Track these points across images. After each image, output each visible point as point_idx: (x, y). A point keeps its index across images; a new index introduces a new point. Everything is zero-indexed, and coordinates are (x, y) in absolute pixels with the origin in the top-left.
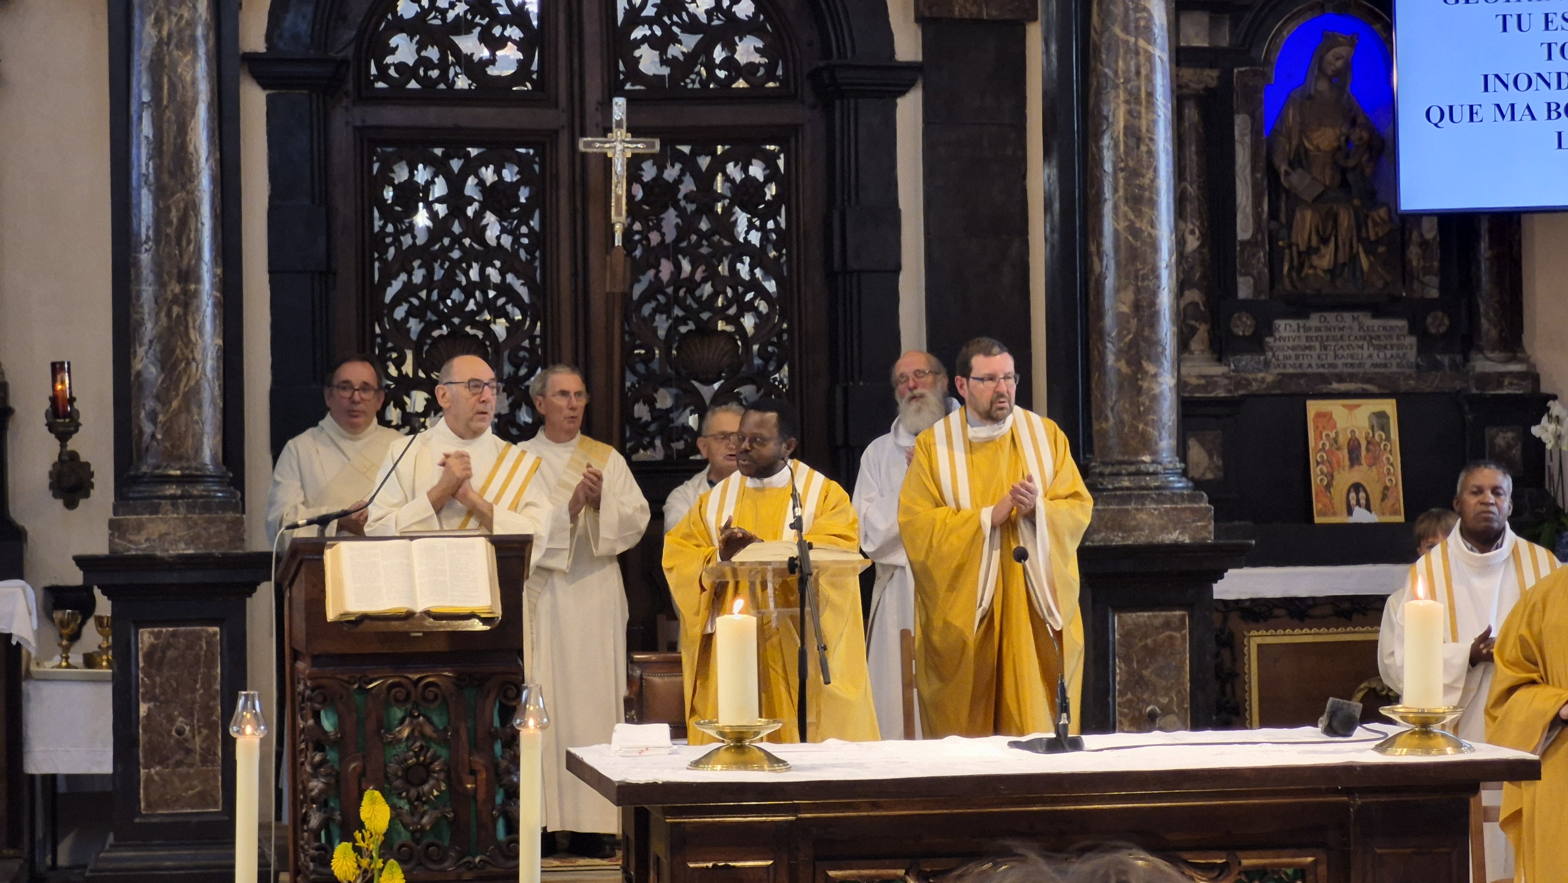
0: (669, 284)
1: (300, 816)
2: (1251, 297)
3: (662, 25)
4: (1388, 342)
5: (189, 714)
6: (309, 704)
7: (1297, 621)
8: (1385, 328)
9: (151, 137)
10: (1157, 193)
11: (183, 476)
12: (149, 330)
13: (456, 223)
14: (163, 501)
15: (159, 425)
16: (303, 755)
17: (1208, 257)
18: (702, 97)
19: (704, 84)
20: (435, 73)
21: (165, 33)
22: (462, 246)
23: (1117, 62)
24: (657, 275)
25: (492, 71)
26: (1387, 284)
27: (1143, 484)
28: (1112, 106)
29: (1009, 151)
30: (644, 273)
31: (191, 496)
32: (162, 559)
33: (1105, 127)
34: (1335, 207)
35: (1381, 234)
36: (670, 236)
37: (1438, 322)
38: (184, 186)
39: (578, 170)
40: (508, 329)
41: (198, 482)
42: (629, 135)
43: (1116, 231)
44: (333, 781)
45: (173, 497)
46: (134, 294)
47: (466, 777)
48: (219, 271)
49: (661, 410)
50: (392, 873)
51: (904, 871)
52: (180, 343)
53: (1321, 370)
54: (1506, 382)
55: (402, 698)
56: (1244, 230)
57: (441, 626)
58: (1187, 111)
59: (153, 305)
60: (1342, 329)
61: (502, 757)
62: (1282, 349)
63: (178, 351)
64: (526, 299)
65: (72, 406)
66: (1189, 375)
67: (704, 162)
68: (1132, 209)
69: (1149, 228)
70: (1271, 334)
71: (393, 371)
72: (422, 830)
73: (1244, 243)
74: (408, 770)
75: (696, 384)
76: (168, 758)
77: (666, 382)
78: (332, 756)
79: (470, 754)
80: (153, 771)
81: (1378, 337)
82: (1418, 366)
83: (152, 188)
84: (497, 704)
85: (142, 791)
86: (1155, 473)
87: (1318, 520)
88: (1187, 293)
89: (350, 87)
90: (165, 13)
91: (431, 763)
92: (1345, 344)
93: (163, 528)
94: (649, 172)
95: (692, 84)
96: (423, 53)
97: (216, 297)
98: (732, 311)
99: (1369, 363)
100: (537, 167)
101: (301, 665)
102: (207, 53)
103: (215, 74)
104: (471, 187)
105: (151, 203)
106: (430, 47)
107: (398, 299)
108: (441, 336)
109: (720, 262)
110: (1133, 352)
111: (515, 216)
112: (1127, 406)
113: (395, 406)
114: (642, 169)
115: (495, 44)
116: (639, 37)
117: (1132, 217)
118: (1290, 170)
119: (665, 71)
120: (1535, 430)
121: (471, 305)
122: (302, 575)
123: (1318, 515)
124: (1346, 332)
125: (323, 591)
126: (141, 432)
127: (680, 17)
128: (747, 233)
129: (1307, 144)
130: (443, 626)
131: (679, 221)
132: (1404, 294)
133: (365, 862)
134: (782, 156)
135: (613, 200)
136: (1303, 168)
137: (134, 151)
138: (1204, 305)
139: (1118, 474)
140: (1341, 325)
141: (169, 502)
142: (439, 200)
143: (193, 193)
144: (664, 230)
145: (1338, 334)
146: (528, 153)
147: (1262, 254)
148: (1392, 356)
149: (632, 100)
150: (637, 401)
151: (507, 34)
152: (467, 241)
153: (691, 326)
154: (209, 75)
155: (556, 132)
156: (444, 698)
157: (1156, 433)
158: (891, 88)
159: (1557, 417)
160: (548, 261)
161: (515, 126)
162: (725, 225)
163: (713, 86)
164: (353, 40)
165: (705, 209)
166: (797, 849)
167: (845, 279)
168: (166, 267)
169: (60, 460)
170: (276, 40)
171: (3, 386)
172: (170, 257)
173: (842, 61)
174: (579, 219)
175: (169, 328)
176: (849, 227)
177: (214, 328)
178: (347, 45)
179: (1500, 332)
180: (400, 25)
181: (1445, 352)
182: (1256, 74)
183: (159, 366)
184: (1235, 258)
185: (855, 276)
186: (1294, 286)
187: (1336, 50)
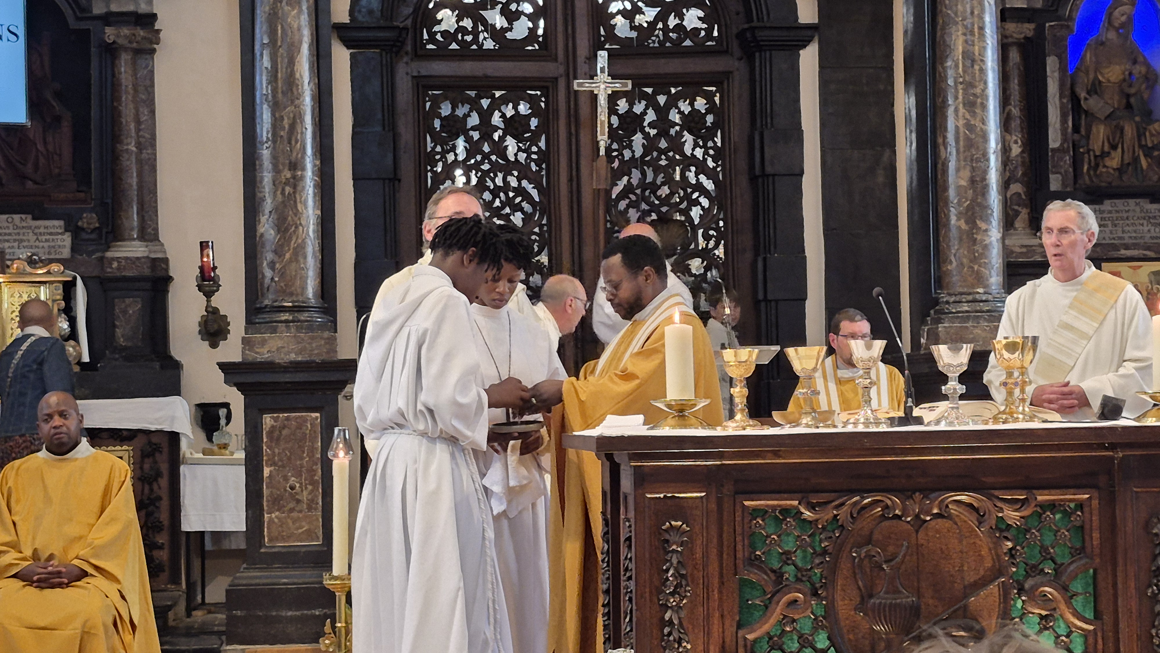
0: (638, 187)
2: (1061, 190)
3: (631, 1)
5: (298, 475)
9: (269, 67)
10: (987, 99)
11: (293, 307)
12: (268, 205)
13: (486, 144)
14: (280, 325)
15: (276, 271)
17: (1027, 160)
18: (661, 53)
19: (662, 43)
20: (469, 38)
22: (490, 161)
23: (956, 6)
24: (629, 181)
25: (509, 35)
27: (978, 308)
28: (954, 37)
29: (882, 87)
30: (620, 179)
31: (299, 321)
32: (279, 363)
33: (948, 53)
34: (1121, 124)
35: (1155, 142)
36: (638, 153)
38: (292, 102)
39: (572, 106)
40: (523, 220)
41: (304, 311)
42: (610, 78)
43: (957, 128)
45: (286, 321)
46: (258, 179)
48: (318, 162)
51: (797, 502)
52: (291, 213)
53: (1114, 243)
56: (1054, 140)
58: (1010, 54)
59: (271, 185)
60: (1127, 211)
63: (290, 218)
64: (536, 198)
65: (214, 272)
66: (1012, 245)
67: (662, 99)
68: (969, 111)
69: (981, 125)
73: (1054, 150)
76: (284, 507)
80: (273, 515)
83: (271, 103)
85: (266, 530)
86: (987, 301)
88: (1013, 186)
89: (409, 48)
92: (1130, 222)
93: (280, 343)
94: (622, 105)
95: (654, 42)
96: (461, 24)
97: (316, 181)
98: (683, 206)
99: (1148, 236)
100: (543, 104)
102: (308, 8)
104: (496, 119)
105: (269, 114)
106: (465, 19)
109: (675, 170)
110: (970, 214)
111: (527, 140)
112: (966, 252)
114: (618, 105)
115: (512, 17)
116: (615, 10)
117: (969, 117)
118: (1088, 97)
119: (634, 34)
121: (497, 203)
124: (1131, 214)
126: (264, 277)
128: (693, 150)
129: (1101, 78)
131: (645, 142)
134: (718, 95)
135: (599, 124)
136: (1099, 96)
137: (258, 78)
138: (1025, 196)
139: (959, 302)
140: (1127, 209)
141: (284, 324)
142: (474, 128)
143: (299, 107)
144: (634, 148)
145: (1125, 215)
146: (536, 95)
147: (1068, 158)
149: (612, 55)
151: (520, 9)
152: (494, 158)
153: (655, 216)
154: (310, 24)
155: (556, 79)
157: (987, 272)
158: (795, 43)
160: (552, 171)
161: (527, 75)
162: (677, 145)
163: (668, 44)
164: (410, 15)
165: (663, 133)
166: (722, 486)
167: (764, 181)
168: (281, 159)
169: (206, 311)
170: (356, 14)
171: (166, 261)
172: (283, 151)
173: (761, 24)
174: (574, 140)
175: (283, 202)
176: (766, 141)
177: (315, 202)
178: (406, 19)
180: (445, 4)
182: (1062, 27)
183: (276, 229)
184: (1048, 161)
185: (771, 179)
186: (1092, 181)
187: (1121, 8)
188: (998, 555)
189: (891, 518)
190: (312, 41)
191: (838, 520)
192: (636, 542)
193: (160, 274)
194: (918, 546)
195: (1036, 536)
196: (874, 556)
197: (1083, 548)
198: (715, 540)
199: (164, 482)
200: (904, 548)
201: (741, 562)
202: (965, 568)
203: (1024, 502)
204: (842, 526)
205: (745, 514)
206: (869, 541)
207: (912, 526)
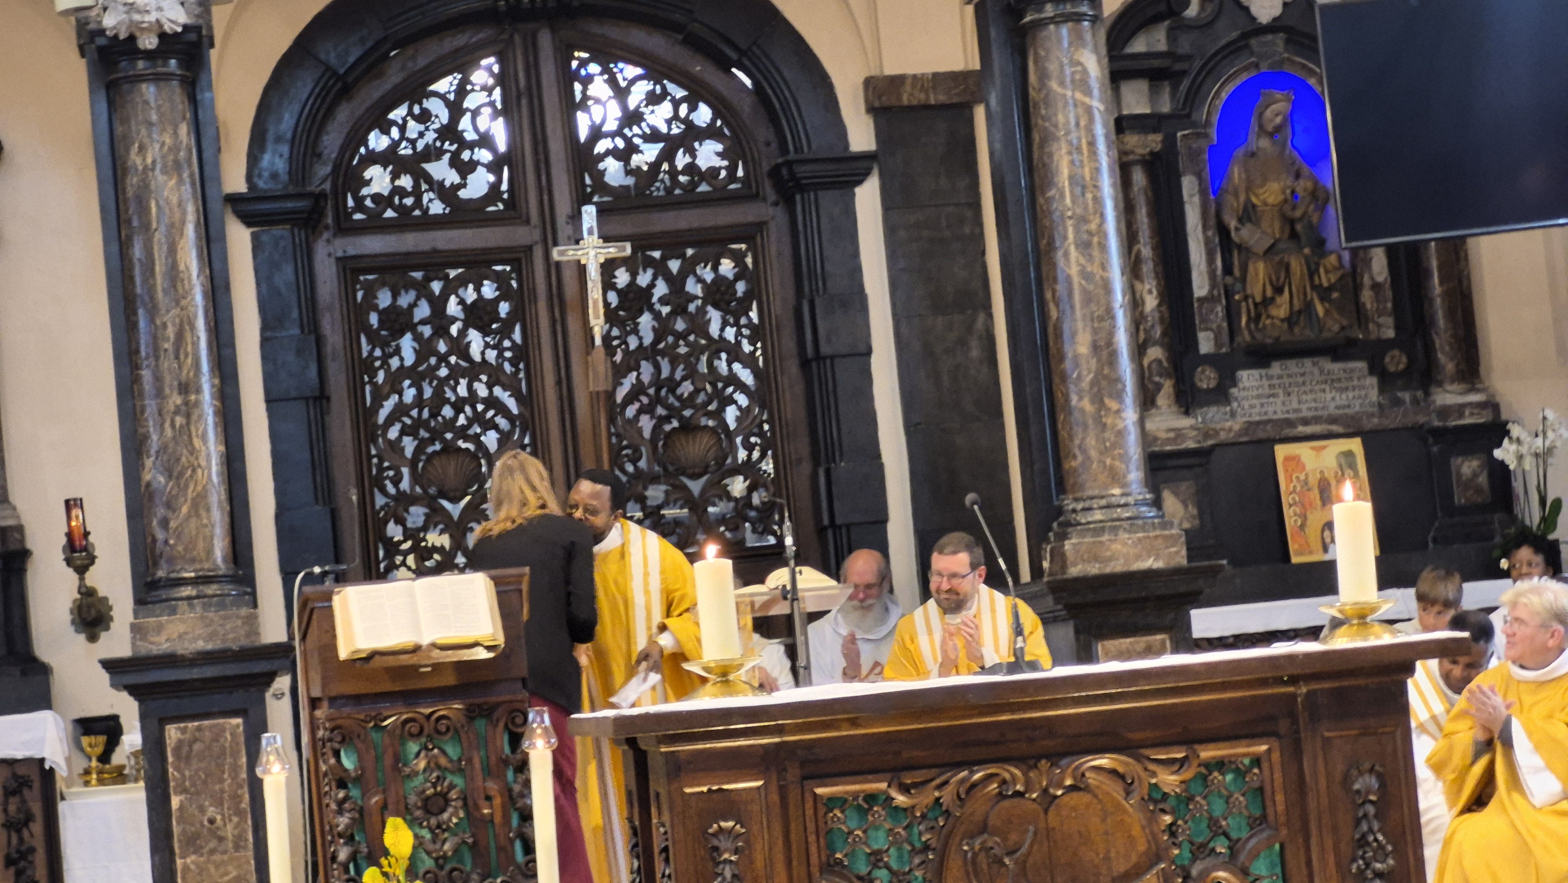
0: (651, 385)
1: (329, 856)
2: (1212, 351)
3: (624, 138)
4: (1350, 384)
5: (219, 803)
6: (328, 744)
8: (1344, 371)
9: (143, 259)
10: (1106, 237)
11: (197, 578)
12: (155, 441)
13: (441, 341)
14: (180, 603)
15: (171, 531)
16: (328, 798)
17: (1167, 315)
18: (669, 203)
19: (669, 191)
20: (409, 201)
21: (148, 160)
22: (448, 364)
23: (1056, 115)
24: (637, 378)
25: (463, 194)
26: (1343, 328)
27: (1115, 516)
28: (1056, 158)
29: (967, 230)
30: (625, 377)
31: (205, 596)
32: (182, 655)
33: (1050, 179)
34: (1286, 259)
35: (1333, 280)
36: (648, 340)
37: (1396, 361)
38: (177, 303)
40: (499, 441)
41: (212, 582)
42: (601, 240)
43: (1069, 277)
44: (357, 815)
45: (189, 598)
46: (138, 409)
47: (482, 802)
48: (217, 381)
49: (651, 507)
51: (886, 785)
52: (185, 451)
53: (1286, 416)
54: (1467, 412)
55: (415, 733)
56: (1200, 286)
57: (447, 656)
58: (1134, 176)
59: (156, 416)
60: (1303, 375)
61: (515, 782)
62: (1246, 398)
63: (184, 459)
64: (515, 411)
65: (86, 540)
66: (1158, 430)
67: (674, 265)
68: (1084, 255)
69: (1100, 271)
70: (1235, 385)
71: (390, 489)
72: (445, 857)
73: (1200, 299)
74: (427, 800)
76: (202, 847)
77: (655, 479)
78: (355, 793)
79: (484, 781)
80: (188, 860)
81: (1339, 380)
82: (1380, 405)
83: (148, 306)
84: (506, 732)
85: (179, 880)
86: (1126, 505)
87: (1295, 560)
88: (1149, 351)
89: (330, 220)
90: (146, 141)
91: (448, 792)
93: (182, 628)
94: (622, 278)
95: (658, 190)
96: (397, 183)
97: (216, 406)
98: (713, 406)
99: (1332, 405)
100: (514, 284)
101: (318, 713)
102: (190, 176)
104: (453, 307)
105: (147, 321)
106: (402, 176)
107: (391, 420)
108: (435, 452)
109: (698, 359)
110: (1095, 390)
111: (496, 332)
112: (1093, 442)
114: (615, 277)
115: (465, 169)
116: (602, 151)
117: (1083, 263)
118: (1239, 226)
119: (630, 181)
120: (1498, 453)
121: (462, 420)
122: (314, 626)
123: (1294, 555)
124: (1308, 378)
125: (334, 636)
126: (154, 541)
128: (722, 330)
129: (1254, 199)
130: (449, 657)
131: (655, 324)
132: (1361, 336)
134: (749, 254)
135: (590, 304)
136: (1252, 223)
138: (1168, 362)
139: (1090, 509)
140: (1302, 371)
141: (185, 603)
142: (423, 322)
143: (186, 308)
144: (641, 334)
145: (1300, 380)
146: (505, 270)
147: (1219, 309)
148: (1354, 397)
149: (602, 211)
151: (475, 158)
152: (453, 359)
153: (675, 424)
154: (194, 196)
155: (530, 247)
156: (456, 730)
157: (1123, 467)
158: (850, 179)
159: (1518, 439)
160: (533, 371)
161: (489, 245)
162: (699, 325)
163: (677, 192)
164: (328, 176)
165: (680, 310)
166: (785, 770)
168: (168, 379)
169: (79, 592)
170: (256, 180)
171: (20, 529)
172: (168, 369)
173: (799, 157)
174: (560, 328)
175: (174, 438)
176: (818, 314)
177: (216, 435)
178: (323, 181)
179: (1457, 365)
180: (373, 158)
181: (1405, 388)
182: (1198, 135)
183: (167, 474)
184: (1193, 315)
185: (828, 362)
186: (1253, 337)
187: (1274, 107)
188: (1153, 834)
189: (1012, 796)
190: (198, 219)
191: (941, 805)
192: (675, 855)
193: (13, 546)
194: (1049, 831)
195: (1201, 806)
196: (992, 848)
197: (1264, 817)
198: (780, 843)
199: (37, 827)
200: (1030, 834)
201: (817, 869)
202: (1113, 855)
203: (1182, 763)
204: (947, 811)
205: (819, 805)
206: (983, 828)
207: (1039, 804)
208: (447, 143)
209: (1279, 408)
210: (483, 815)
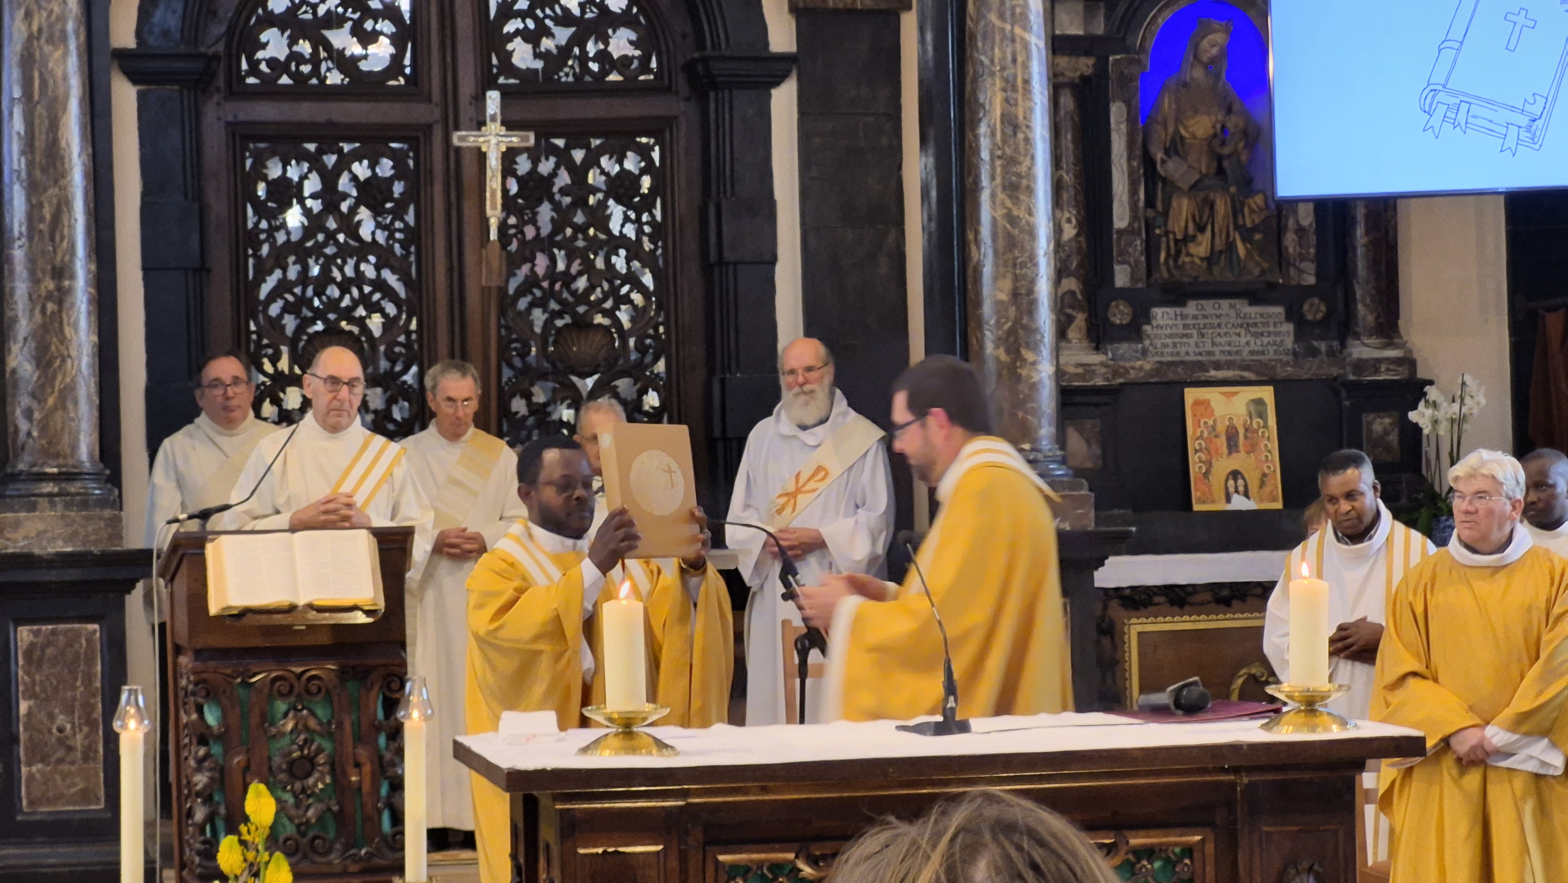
0: (545, 277)
1: (184, 812)
2: (1128, 285)
3: (535, 18)
4: (1265, 329)
5: (69, 712)
6: (192, 698)
7: (1176, 609)
8: (1262, 315)
9: (22, 132)
10: (1035, 181)
11: (60, 474)
12: (22, 328)
13: (331, 218)
14: (40, 499)
15: (35, 423)
16: (187, 750)
17: (1084, 245)
18: (577, 90)
19: (578, 77)
20: (306, 69)
21: (35, 28)
22: (336, 241)
23: (993, 49)
24: (532, 270)
25: (364, 66)
26: (1263, 272)
28: (989, 94)
29: (884, 141)
30: (519, 268)
31: (68, 494)
32: (40, 556)
33: (981, 115)
34: (1212, 195)
35: (1257, 221)
36: (545, 230)
37: (1315, 309)
38: (56, 182)
39: (452, 165)
40: (384, 324)
41: (75, 480)
42: (504, 128)
43: (994, 220)
44: (217, 775)
45: (50, 495)
46: (7, 290)
47: (350, 769)
48: (93, 267)
49: (538, 404)
50: (278, 866)
51: (794, 855)
52: (54, 340)
53: (1199, 358)
54: (1383, 369)
55: (285, 692)
56: (1121, 218)
57: (324, 619)
58: (1062, 100)
59: (27, 302)
60: (1219, 316)
61: (388, 749)
62: (1159, 337)
63: (53, 348)
64: (402, 294)
66: (1067, 364)
67: (578, 155)
68: (1010, 197)
69: (1027, 216)
70: (1149, 323)
71: (268, 367)
72: (308, 823)
73: (1120, 232)
74: (292, 763)
75: (574, 379)
76: (49, 756)
77: (543, 376)
78: (216, 749)
79: (355, 747)
80: (34, 769)
82: (1295, 354)
83: (25, 184)
84: (381, 697)
85: (23, 788)
87: (1197, 507)
88: (1065, 282)
89: (221, 81)
90: (34, 7)
91: (315, 756)
92: (1222, 331)
93: (41, 526)
94: (523, 165)
95: (566, 76)
96: (295, 48)
97: (90, 293)
98: (608, 304)
99: (1246, 350)
101: (183, 660)
102: (78, 47)
103: (86, 69)
104: (344, 183)
105: (23, 199)
106: (301, 41)
107: (273, 295)
108: (317, 332)
109: (596, 254)
110: (1012, 339)
111: (389, 212)
112: (1007, 393)
113: (272, 403)
114: (516, 163)
115: (367, 38)
116: (512, 30)
117: (1010, 205)
118: (1165, 158)
119: (539, 65)
120: (1413, 416)
121: (347, 301)
122: (184, 569)
123: (1197, 503)
124: (1223, 320)
125: (205, 585)
126: (17, 430)
127: (553, 10)
128: (623, 226)
129: (1183, 132)
130: (326, 619)
131: (554, 214)
132: (1281, 281)
133: (251, 855)
134: (657, 148)
135: (488, 195)
136: (1179, 156)
137: (6, 146)
138: (1082, 294)
140: (1218, 313)
141: (46, 500)
142: (314, 196)
143: (65, 189)
144: (539, 224)
145: (1216, 321)
146: (401, 149)
147: (1139, 242)
148: (1269, 343)
149: (507, 93)
150: (514, 396)
151: (378, 27)
152: (341, 237)
153: (567, 319)
154: (80, 68)
155: (429, 127)
156: (328, 691)
157: (1035, 421)
158: (767, 79)
159: (1434, 402)
160: (424, 256)
161: (387, 120)
162: (600, 218)
163: (588, 78)
164: (223, 35)
165: (580, 202)
166: (686, 833)
167: (721, 272)
168: (40, 263)
170: (146, 35)
172: (43, 253)
173: (716, 53)
174: (454, 213)
175: (44, 324)
176: (724, 218)
177: (89, 324)
178: (218, 40)
179: (1377, 318)
180: (271, 20)
181: (1322, 338)
182: (1131, 61)
183: (34, 363)
184: (1112, 246)
185: (731, 267)
186: (1171, 275)
187: (1211, 37)
190: (84, 95)
203: (1110, 849)
205: (721, 873)
208: (350, 10)
209: (1191, 350)
210: (350, 782)
